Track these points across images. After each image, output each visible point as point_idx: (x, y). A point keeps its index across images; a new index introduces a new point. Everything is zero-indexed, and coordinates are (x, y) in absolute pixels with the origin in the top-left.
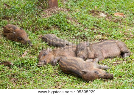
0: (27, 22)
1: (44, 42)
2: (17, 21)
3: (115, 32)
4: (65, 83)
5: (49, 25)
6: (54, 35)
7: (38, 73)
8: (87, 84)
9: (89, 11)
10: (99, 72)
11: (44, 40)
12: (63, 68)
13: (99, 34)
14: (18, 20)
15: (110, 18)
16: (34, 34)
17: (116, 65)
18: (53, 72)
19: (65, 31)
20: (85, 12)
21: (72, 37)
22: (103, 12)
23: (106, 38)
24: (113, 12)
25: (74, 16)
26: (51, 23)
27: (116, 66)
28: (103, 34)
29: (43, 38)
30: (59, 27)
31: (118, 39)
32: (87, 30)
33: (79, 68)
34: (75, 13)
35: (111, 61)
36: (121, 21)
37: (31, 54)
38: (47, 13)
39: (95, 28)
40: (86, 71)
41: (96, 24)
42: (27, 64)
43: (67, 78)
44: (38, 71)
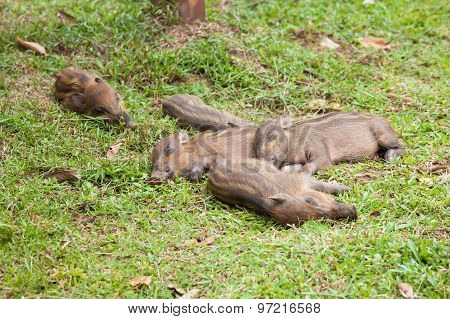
0: (120, 62)
1: (168, 117)
2: (92, 59)
3: (362, 92)
4: (223, 230)
5: (180, 69)
7: (149, 200)
8: (283, 232)
9: (292, 31)
10: (317, 200)
11: (168, 111)
12: (220, 188)
13: (319, 96)
14: (96, 56)
15: (348, 51)
16: (138, 96)
17: (365, 181)
18: (190, 198)
19: (225, 86)
20: (280, 35)
21: (243, 105)
22: (330, 36)
23: (336, 106)
24: (356, 34)
25: (249, 45)
26: (186, 65)
27: (363, 184)
28: (328, 96)
29: (165, 106)
30: (207, 77)
31: (371, 110)
32: (286, 85)
33: (261, 189)
34: (254, 39)
35: (351, 170)
36: (379, 60)
37: (132, 148)
38: (175, 36)
39: (308, 79)
40: (283, 198)
41: (309, 69)
42: (120, 177)
43: (229, 216)
44: (149, 197)
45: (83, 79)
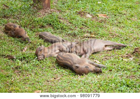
0: (25, 21)
1: (41, 39)
2: (15, 20)
3: (101, 31)
4: (62, 75)
5: (43, 24)
6: (49, 33)
7: (38, 66)
8: (82, 76)
9: (77, 12)
13: (88, 32)
15: (95, 18)
16: (31, 32)
17: (105, 60)
18: (51, 65)
19: (58, 29)
20: (74, 13)
21: (64, 35)
22: (89, 13)
23: (93, 36)
24: (97, 13)
25: (65, 16)
26: (45, 22)
28: (90, 32)
30: (52, 26)
31: (104, 37)
32: (77, 29)
34: (66, 14)
35: (101, 56)
36: (105, 21)
37: (30, 49)
38: (41, 13)
39: (83, 27)
40: (78, 66)
41: (84, 24)
42: (28, 58)
43: (64, 71)
44: (37, 64)
45: (15, 26)
